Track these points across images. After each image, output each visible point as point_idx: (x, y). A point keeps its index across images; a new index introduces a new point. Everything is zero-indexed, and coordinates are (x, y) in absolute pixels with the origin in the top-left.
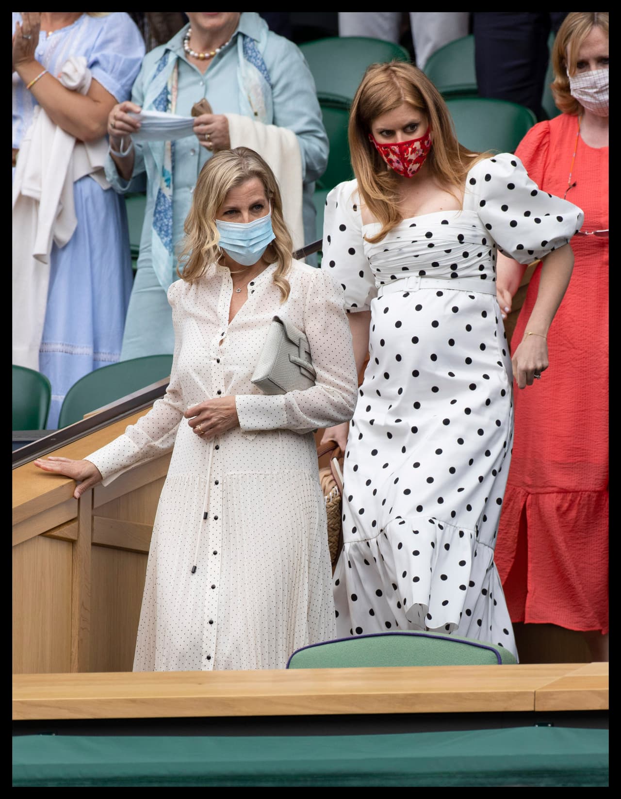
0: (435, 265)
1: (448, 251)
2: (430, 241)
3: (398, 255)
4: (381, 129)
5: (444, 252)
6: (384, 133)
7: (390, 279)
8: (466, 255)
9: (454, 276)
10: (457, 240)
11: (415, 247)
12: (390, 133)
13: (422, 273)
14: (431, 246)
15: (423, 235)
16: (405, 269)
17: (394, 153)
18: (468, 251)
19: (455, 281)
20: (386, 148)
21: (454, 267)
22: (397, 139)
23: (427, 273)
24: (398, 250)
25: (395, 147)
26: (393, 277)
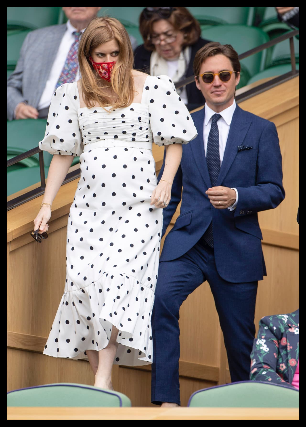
0: (124, 132)
1: (133, 126)
2: (123, 119)
3: (104, 126)
4: (98, 52)
5: (131, 126)
6: (100, 55)
7: (96, 138)
8: (141, 128)
9: (133, 140)
10: (138, 120)
11: (115, 122)
12: (103, 55)
13: (116, 137)
14: (123, 122)
15: (119, 115)
16: (106, 133)
17: (103, 68)
18: (142, 127)
19: (133, 143)
20: (99, 65)
21: (134, 134)
22: (107, 59)
23: (119, 137)
24: (104, 123)
25: (105, 65)
26: (98, 138)
